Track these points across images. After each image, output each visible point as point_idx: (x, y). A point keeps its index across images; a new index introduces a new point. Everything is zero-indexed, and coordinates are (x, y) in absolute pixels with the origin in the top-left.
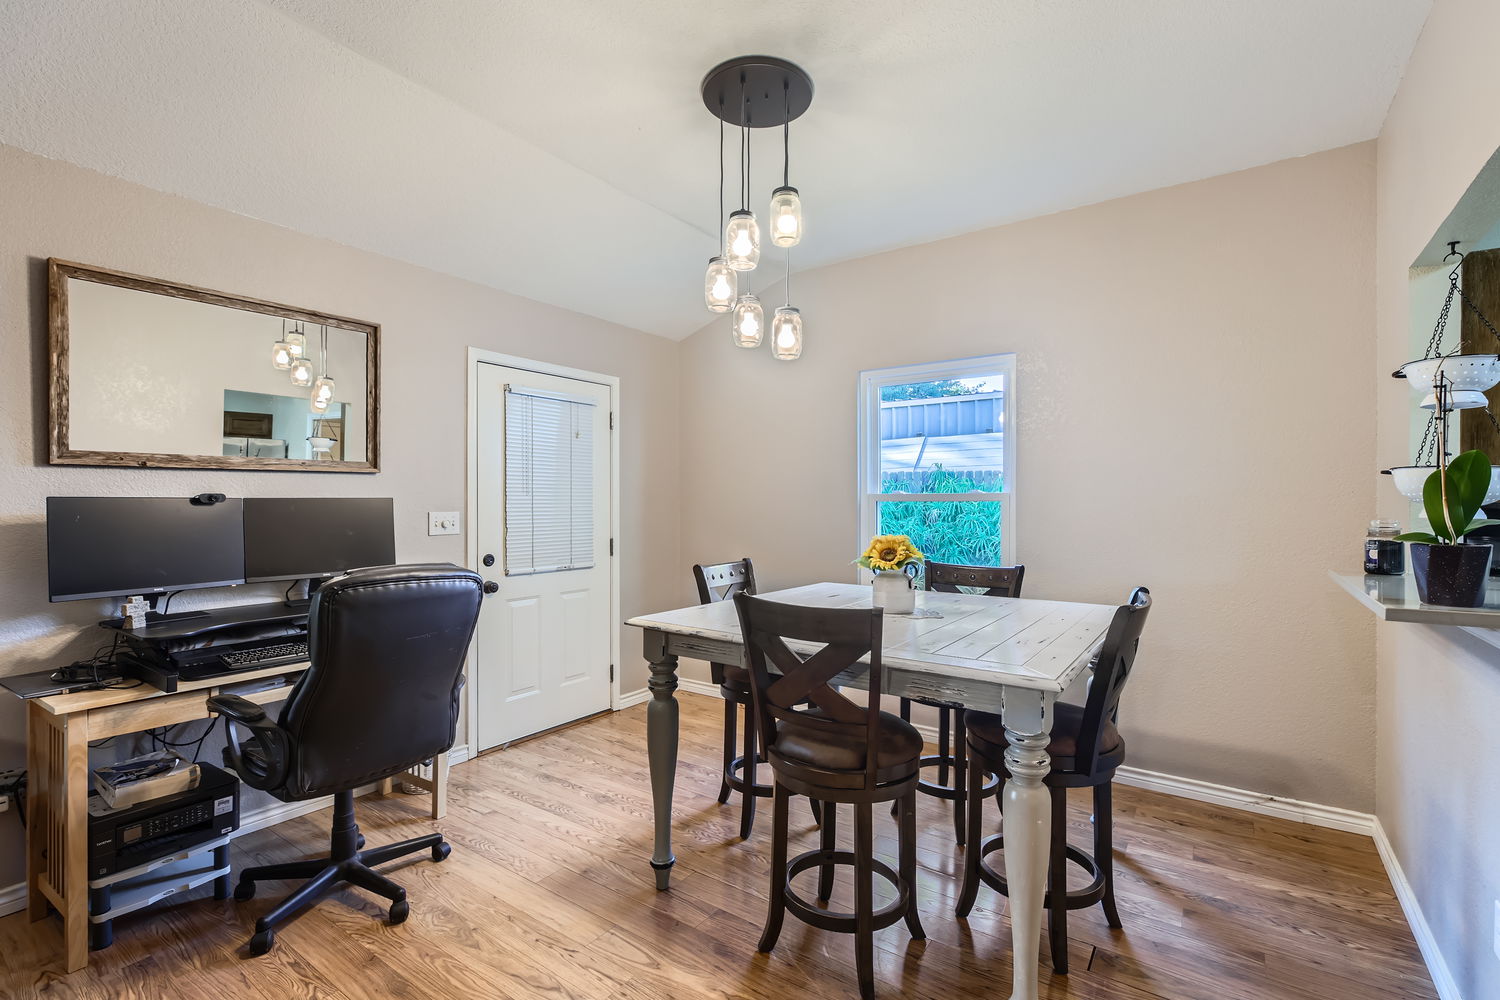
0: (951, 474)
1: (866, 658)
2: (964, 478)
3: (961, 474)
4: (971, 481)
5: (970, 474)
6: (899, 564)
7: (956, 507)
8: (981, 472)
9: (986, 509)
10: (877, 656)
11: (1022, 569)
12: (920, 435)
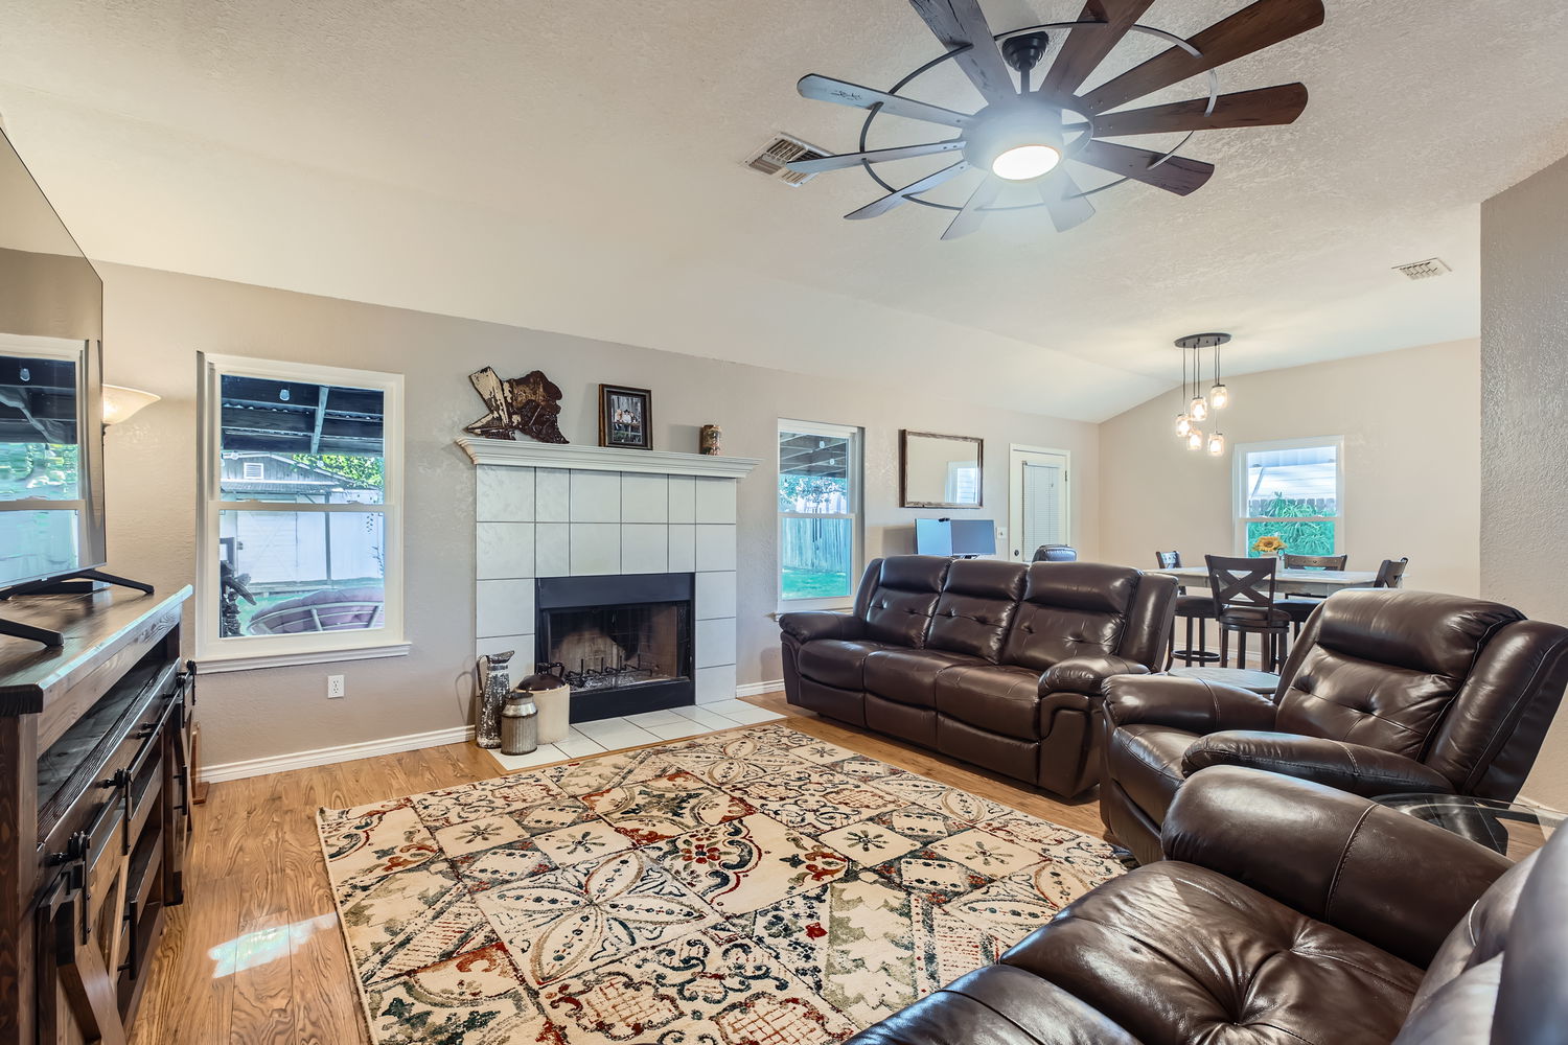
0: (1292, 502)
1: (1268, 577)
2: (1305, 505)
3: (1301, 502)
4: (1313, 508)
5: (1311, 502)
6: (1275, 549)
7: (1298, 531)
8: (1323, 500)
9: (1327, 532)
10: (1273, 576)
11: (1346, 557)
12: (1258, 466)
